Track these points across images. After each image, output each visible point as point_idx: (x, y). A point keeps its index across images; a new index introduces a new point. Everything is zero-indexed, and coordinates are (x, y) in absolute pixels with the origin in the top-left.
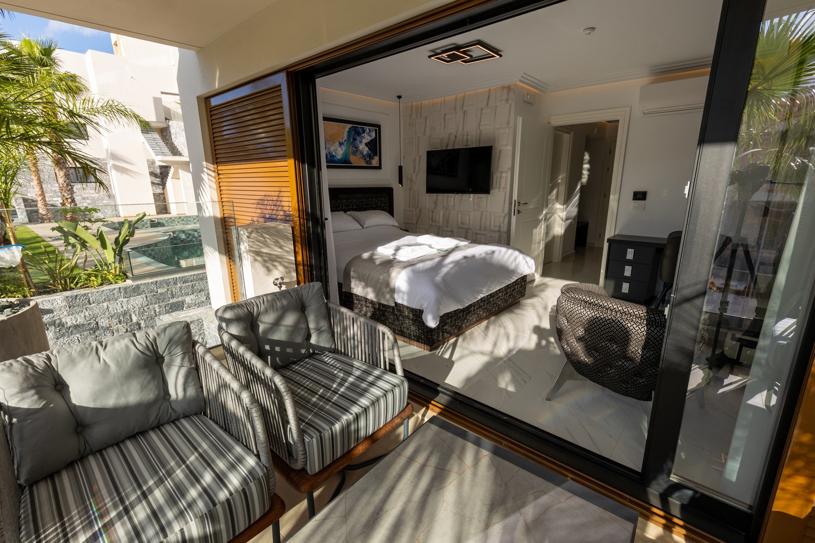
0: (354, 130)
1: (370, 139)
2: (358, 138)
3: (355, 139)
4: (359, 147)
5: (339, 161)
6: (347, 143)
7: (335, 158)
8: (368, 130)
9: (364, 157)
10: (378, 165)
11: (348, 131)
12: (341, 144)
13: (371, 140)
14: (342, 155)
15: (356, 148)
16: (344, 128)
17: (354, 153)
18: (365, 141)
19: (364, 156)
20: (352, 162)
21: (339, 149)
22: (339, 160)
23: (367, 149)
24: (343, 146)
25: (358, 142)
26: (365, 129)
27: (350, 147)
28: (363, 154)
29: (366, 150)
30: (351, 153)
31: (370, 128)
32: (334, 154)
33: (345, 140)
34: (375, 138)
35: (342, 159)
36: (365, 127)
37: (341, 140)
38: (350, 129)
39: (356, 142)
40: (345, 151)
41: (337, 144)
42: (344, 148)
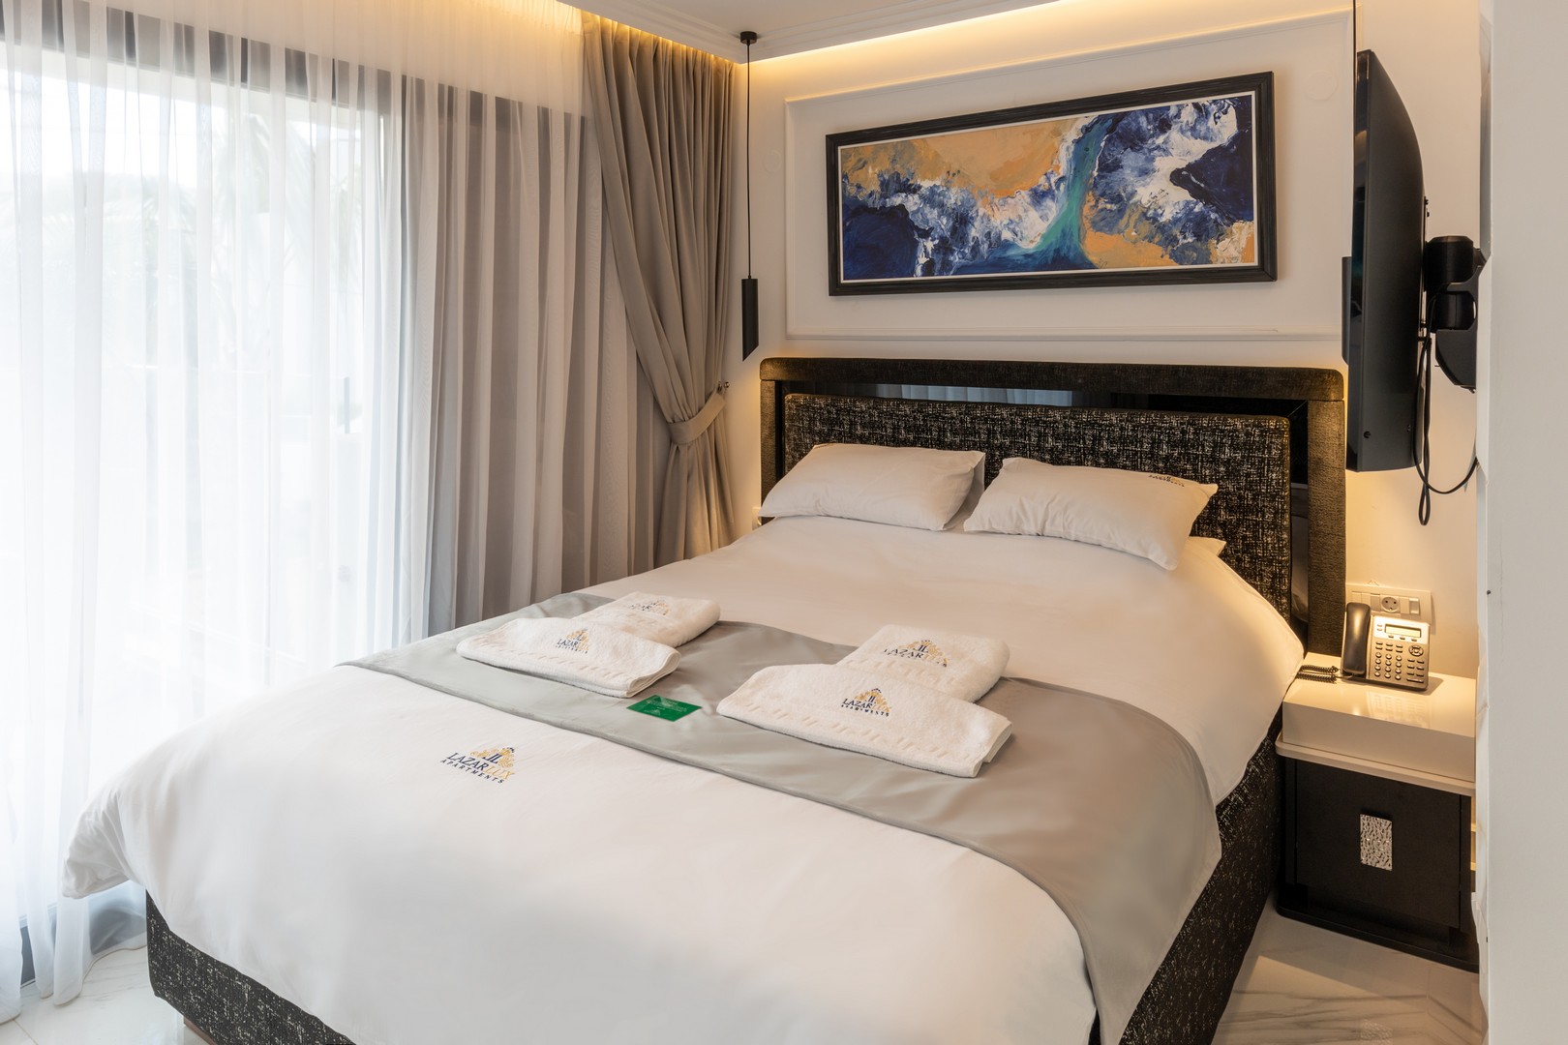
0: (1110, 130)
1: (1198, 149)
2: (1130, 160)
3: (1110, 167)
4: (1133, 194)
5: (1031, 260)
6: (1068, 188)
7: (1011, 253)
8: (1188, 114)
9: (1162, 233)
10: (1256, 263)
11: (1077, 142)
12: (1039, 197)
13: (1211, 153)
14: (1044, 237)
15: (1117, 199)
16: (1057, 133)
17: (1106, 223)
18: (1165, 165)
19: (1162, 228)
20: (1092, 258)
21: (1033, 215)
22: (1027, 256)
23: (1183, 195)
24: (1048, 202)
25: (1128, 174)
26: (1173, 112)
27: (1083, 202)
28: (1154, 219)
29: (1174, 201)
30: (1087, 225)
31: (1203, 101)
32: (1007, 235)
33: (1062, 179)
34: (1235, 140)
35: (1043, 253)
36: (1173, 104)
37: (1042, 180)
38: (1087, 129)
39: (1116, 176)
40: (1058, 222)
41: (1024, 197)
42: (1053, 209)
